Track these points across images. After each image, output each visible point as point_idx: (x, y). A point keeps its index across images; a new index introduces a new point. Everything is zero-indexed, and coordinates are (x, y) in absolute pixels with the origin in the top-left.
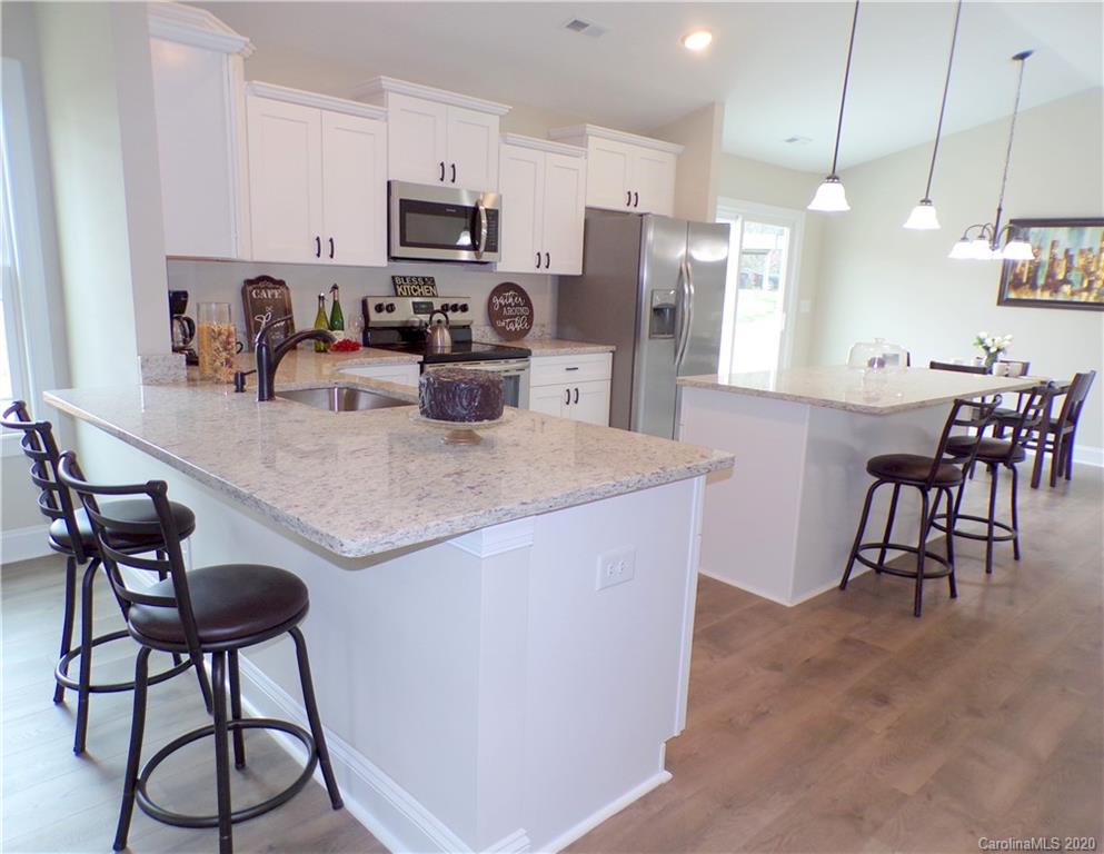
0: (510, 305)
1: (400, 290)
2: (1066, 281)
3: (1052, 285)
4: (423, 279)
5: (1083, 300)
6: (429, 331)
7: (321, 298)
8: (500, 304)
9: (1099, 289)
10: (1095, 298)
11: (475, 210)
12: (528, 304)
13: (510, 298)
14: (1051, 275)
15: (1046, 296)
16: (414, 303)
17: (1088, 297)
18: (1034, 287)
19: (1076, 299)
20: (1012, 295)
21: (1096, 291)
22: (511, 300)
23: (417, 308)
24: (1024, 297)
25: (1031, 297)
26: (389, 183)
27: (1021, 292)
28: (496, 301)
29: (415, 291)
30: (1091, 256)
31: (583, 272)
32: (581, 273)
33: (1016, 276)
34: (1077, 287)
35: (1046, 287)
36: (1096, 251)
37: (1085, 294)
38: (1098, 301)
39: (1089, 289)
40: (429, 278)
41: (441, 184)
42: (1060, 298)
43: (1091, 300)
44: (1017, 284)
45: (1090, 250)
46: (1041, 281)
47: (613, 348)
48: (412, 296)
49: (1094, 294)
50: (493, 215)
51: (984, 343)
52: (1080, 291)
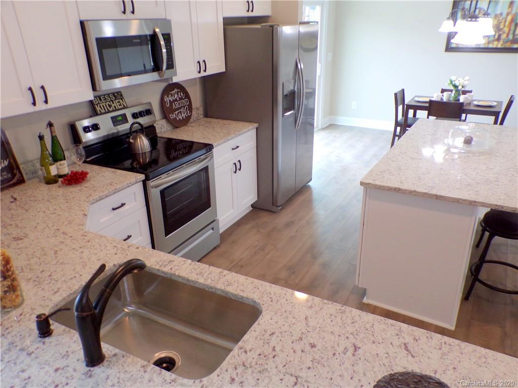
0: (176, 100)
1: (98, 109)
4: (113, 94)
5: (494, 46)
6: (131, 141)
7: (41, 138)
8: (170, 101)
9: (504, 39)
10: (502, 45)
11: (154, 37)
12: (187, 96)
13: (175, 95)
16: (112, 118)
17: (497, 45)
19: (491, 46)
21: (502, 40)
22: (176, 96)
23: (115, 121)
26: (82, 24)
28: (167, 99)
29: (110, 106)
30: (501, 18)
31: (226, 69)
32: (224, 70)
36: (504, 15)
37: (496, 43)
38: (503, 47)
39: (498, 39)
40: (117, 93)
41: (124, 17)
43: (499, 46)
45: (501, 14)
47: (256, 125)
48: (109, 112)
49: (501, 42)
50: (168, 38)
51: (454, 83)
52: (493, 41)
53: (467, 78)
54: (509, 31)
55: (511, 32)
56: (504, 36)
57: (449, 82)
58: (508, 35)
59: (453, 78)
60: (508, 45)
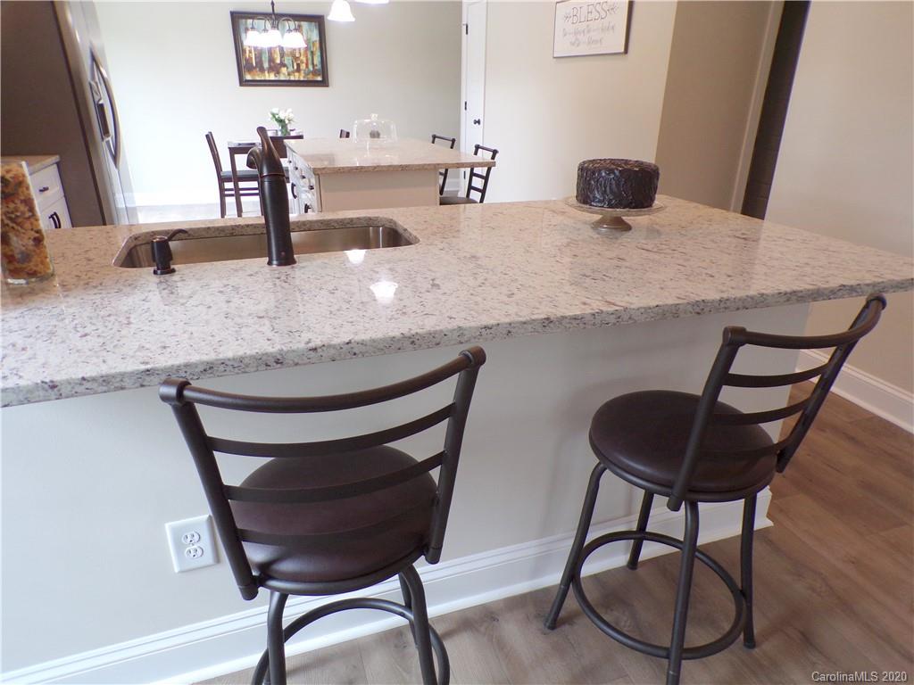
2: (283, 65)
3: (275, 68)
5: (297, 79)
9: (305, 70)
10: (304, 77)
14: (271, 60)
15: (272, 77)
17: (299, 76)
18: (262, 70)
19: (292, 78)
20: (248, 77)
21: (302, 71)
24: (258, 78)
25: (263, 78)
27: (254, 75)
33: (247, 60)
34: (291, 69)
35: (271, 69)
37: (297, 74)
38: (306, 79)
39: (298, 70)
42: (282, 78)
43: (302, 78)
44: (250, 69)
46: (266, 65)
49: (302, 74)
51: (277, 116)
52: (293, 72)
53: (290, 110)
54: (307, 60)
55: (310, 62)
56: (303, 66)
57: (271, 116)
58: (307, 65)
59: (275, 111)
60: (310, 77)
